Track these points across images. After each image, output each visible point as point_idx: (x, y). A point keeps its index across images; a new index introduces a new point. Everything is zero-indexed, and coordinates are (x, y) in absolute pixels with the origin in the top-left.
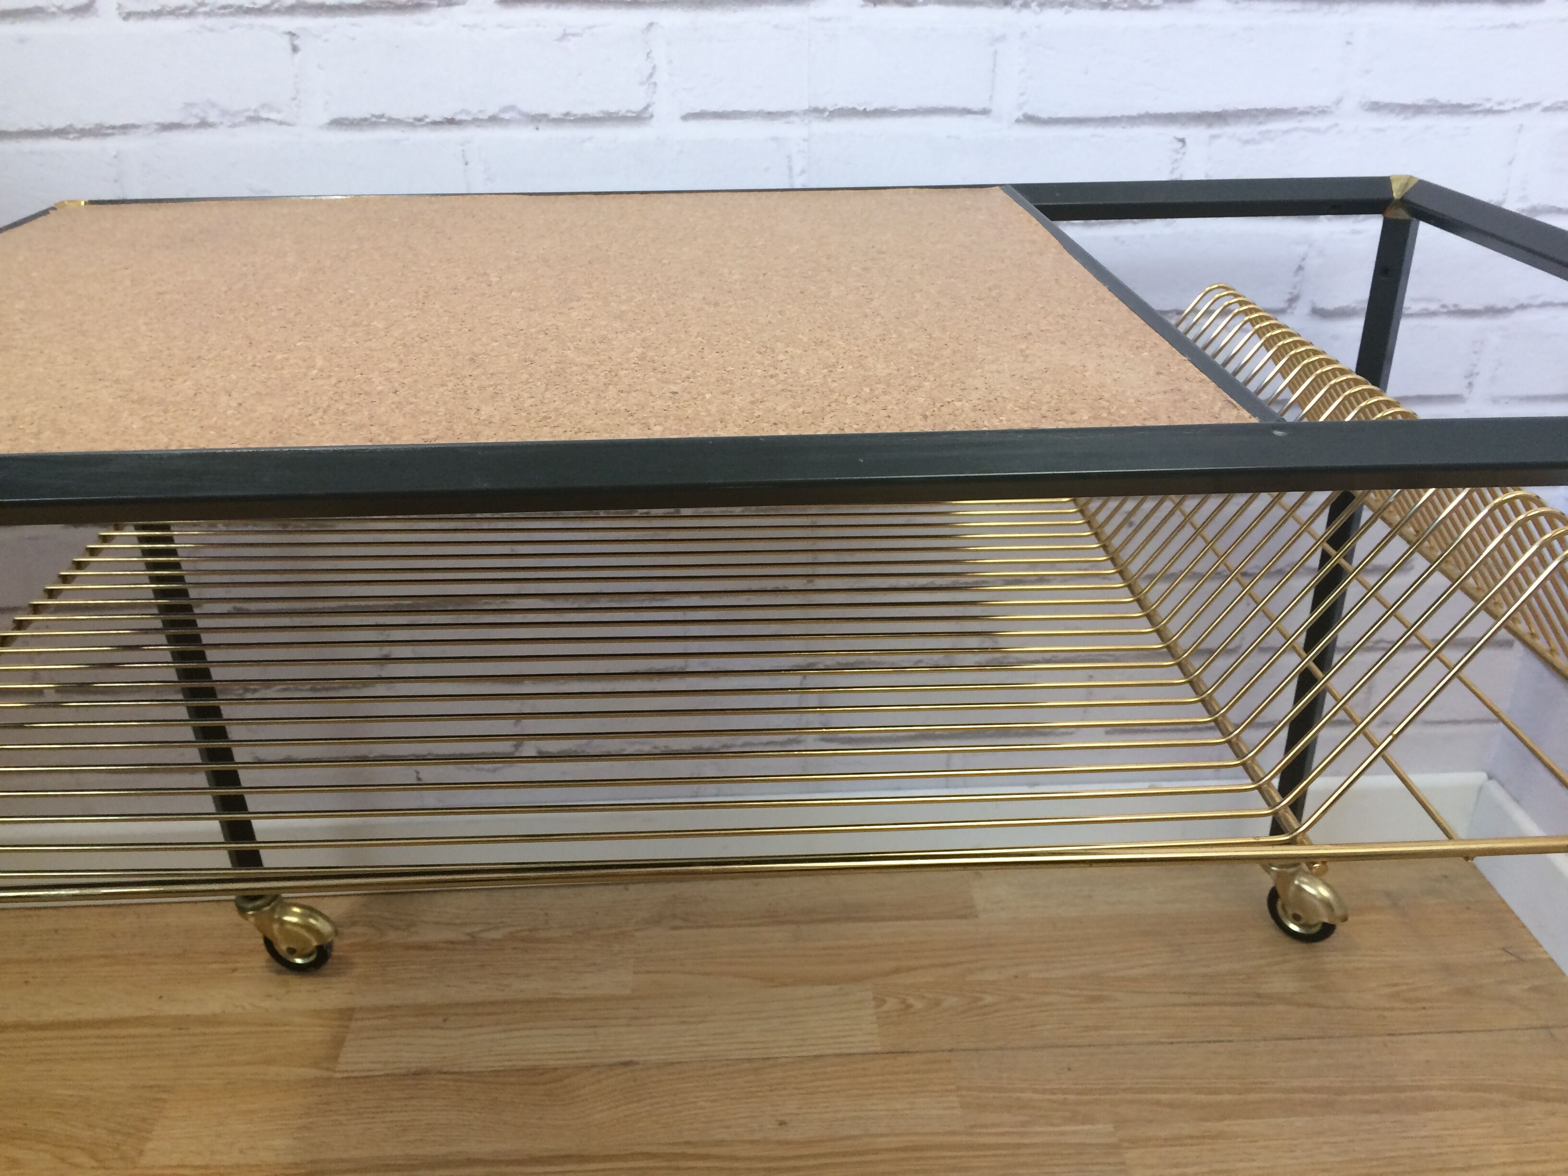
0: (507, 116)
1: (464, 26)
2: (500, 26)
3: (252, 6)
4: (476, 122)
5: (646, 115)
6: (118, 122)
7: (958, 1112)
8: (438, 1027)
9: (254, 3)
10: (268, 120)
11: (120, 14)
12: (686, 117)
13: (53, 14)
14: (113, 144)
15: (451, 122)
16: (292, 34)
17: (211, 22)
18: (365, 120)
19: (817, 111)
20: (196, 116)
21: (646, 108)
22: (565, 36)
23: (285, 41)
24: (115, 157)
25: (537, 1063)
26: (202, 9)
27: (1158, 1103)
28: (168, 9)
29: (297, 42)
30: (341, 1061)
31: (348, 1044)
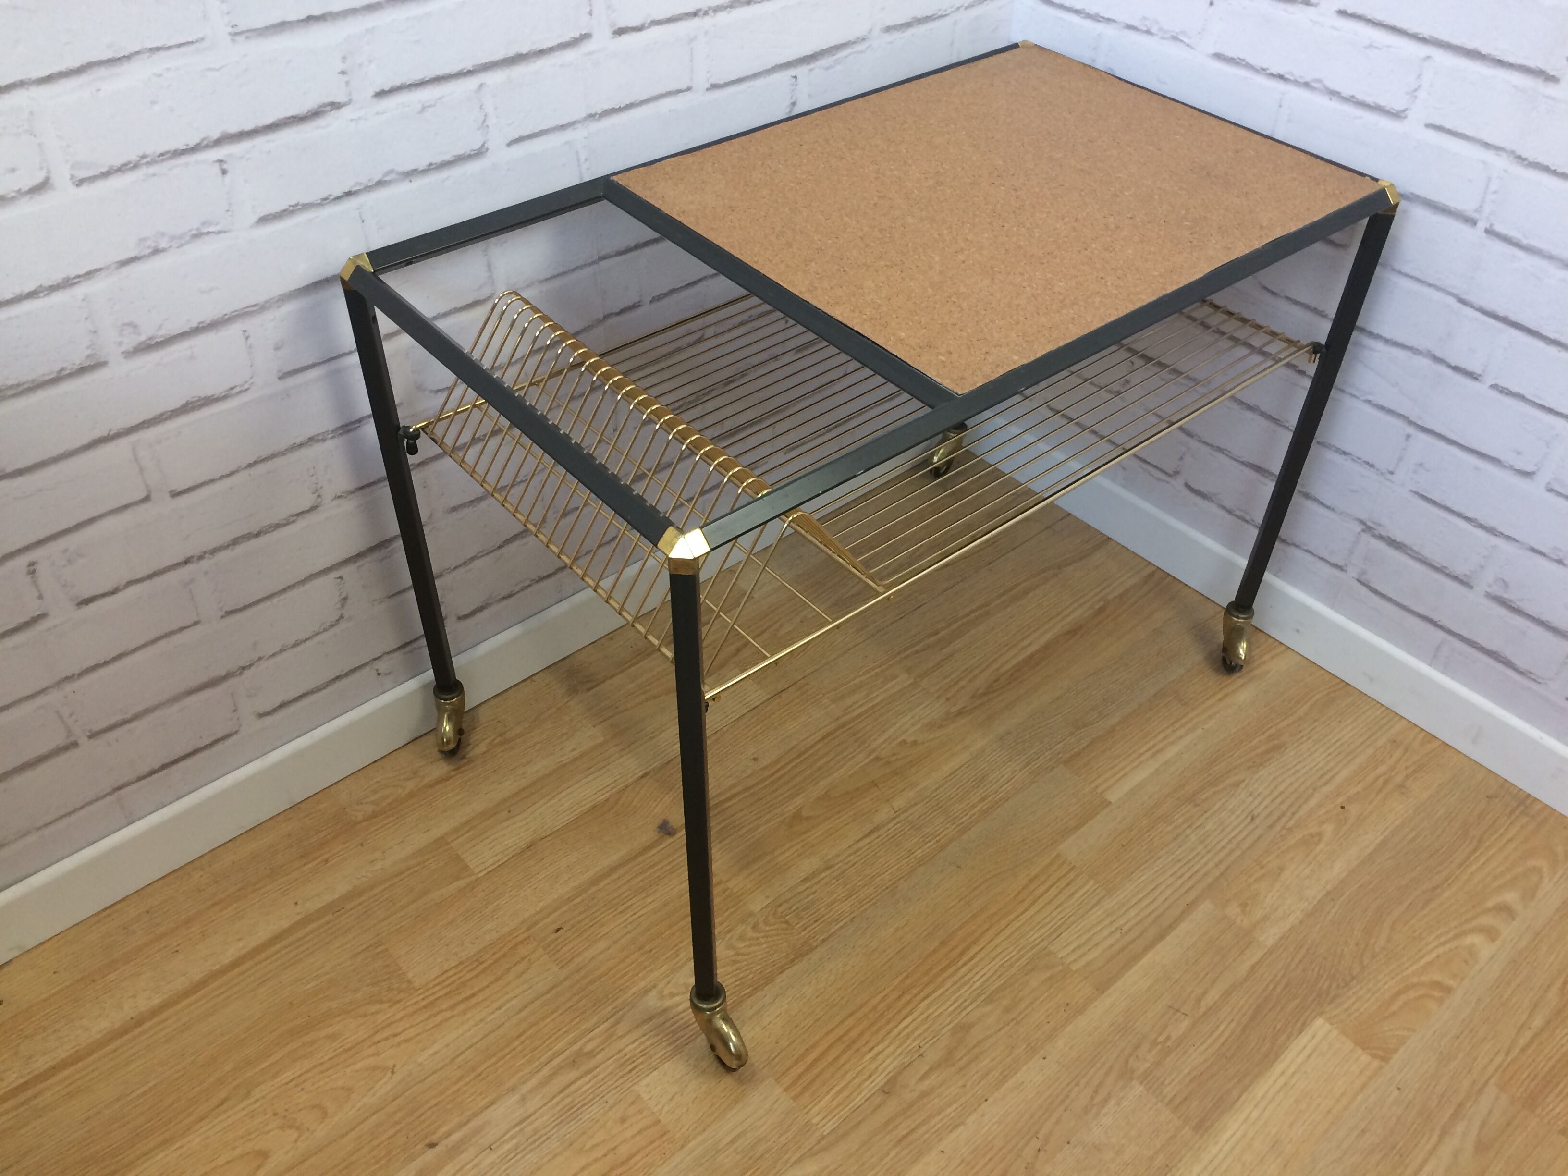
0: (387, 178)
1: (352, 120)
2: (377, 113)
3: (184, 148)
4: (368, 188)
5: (484, 150)
6: (81, 272)
7: (833, 706)
8: (508, 819)
9: (187, 145)
10: (209, 233)
11: (73, 183)
12: (509, 145)
13: (13, 198)
14: (80, 291)
15: (349, 194)
16: (220, 161)
17: (152, 169)
18: (285, 211)
19: (591, 116)
20: (149, 247)
21: (483, 145)
22: (424, 109)
23: (216, 169)
24: (83, 300)
25: (593, 803)
26: (145, 161)
28: (115, 168)
29: (225, 166)
30: (472, 867)
31: (463, 857)
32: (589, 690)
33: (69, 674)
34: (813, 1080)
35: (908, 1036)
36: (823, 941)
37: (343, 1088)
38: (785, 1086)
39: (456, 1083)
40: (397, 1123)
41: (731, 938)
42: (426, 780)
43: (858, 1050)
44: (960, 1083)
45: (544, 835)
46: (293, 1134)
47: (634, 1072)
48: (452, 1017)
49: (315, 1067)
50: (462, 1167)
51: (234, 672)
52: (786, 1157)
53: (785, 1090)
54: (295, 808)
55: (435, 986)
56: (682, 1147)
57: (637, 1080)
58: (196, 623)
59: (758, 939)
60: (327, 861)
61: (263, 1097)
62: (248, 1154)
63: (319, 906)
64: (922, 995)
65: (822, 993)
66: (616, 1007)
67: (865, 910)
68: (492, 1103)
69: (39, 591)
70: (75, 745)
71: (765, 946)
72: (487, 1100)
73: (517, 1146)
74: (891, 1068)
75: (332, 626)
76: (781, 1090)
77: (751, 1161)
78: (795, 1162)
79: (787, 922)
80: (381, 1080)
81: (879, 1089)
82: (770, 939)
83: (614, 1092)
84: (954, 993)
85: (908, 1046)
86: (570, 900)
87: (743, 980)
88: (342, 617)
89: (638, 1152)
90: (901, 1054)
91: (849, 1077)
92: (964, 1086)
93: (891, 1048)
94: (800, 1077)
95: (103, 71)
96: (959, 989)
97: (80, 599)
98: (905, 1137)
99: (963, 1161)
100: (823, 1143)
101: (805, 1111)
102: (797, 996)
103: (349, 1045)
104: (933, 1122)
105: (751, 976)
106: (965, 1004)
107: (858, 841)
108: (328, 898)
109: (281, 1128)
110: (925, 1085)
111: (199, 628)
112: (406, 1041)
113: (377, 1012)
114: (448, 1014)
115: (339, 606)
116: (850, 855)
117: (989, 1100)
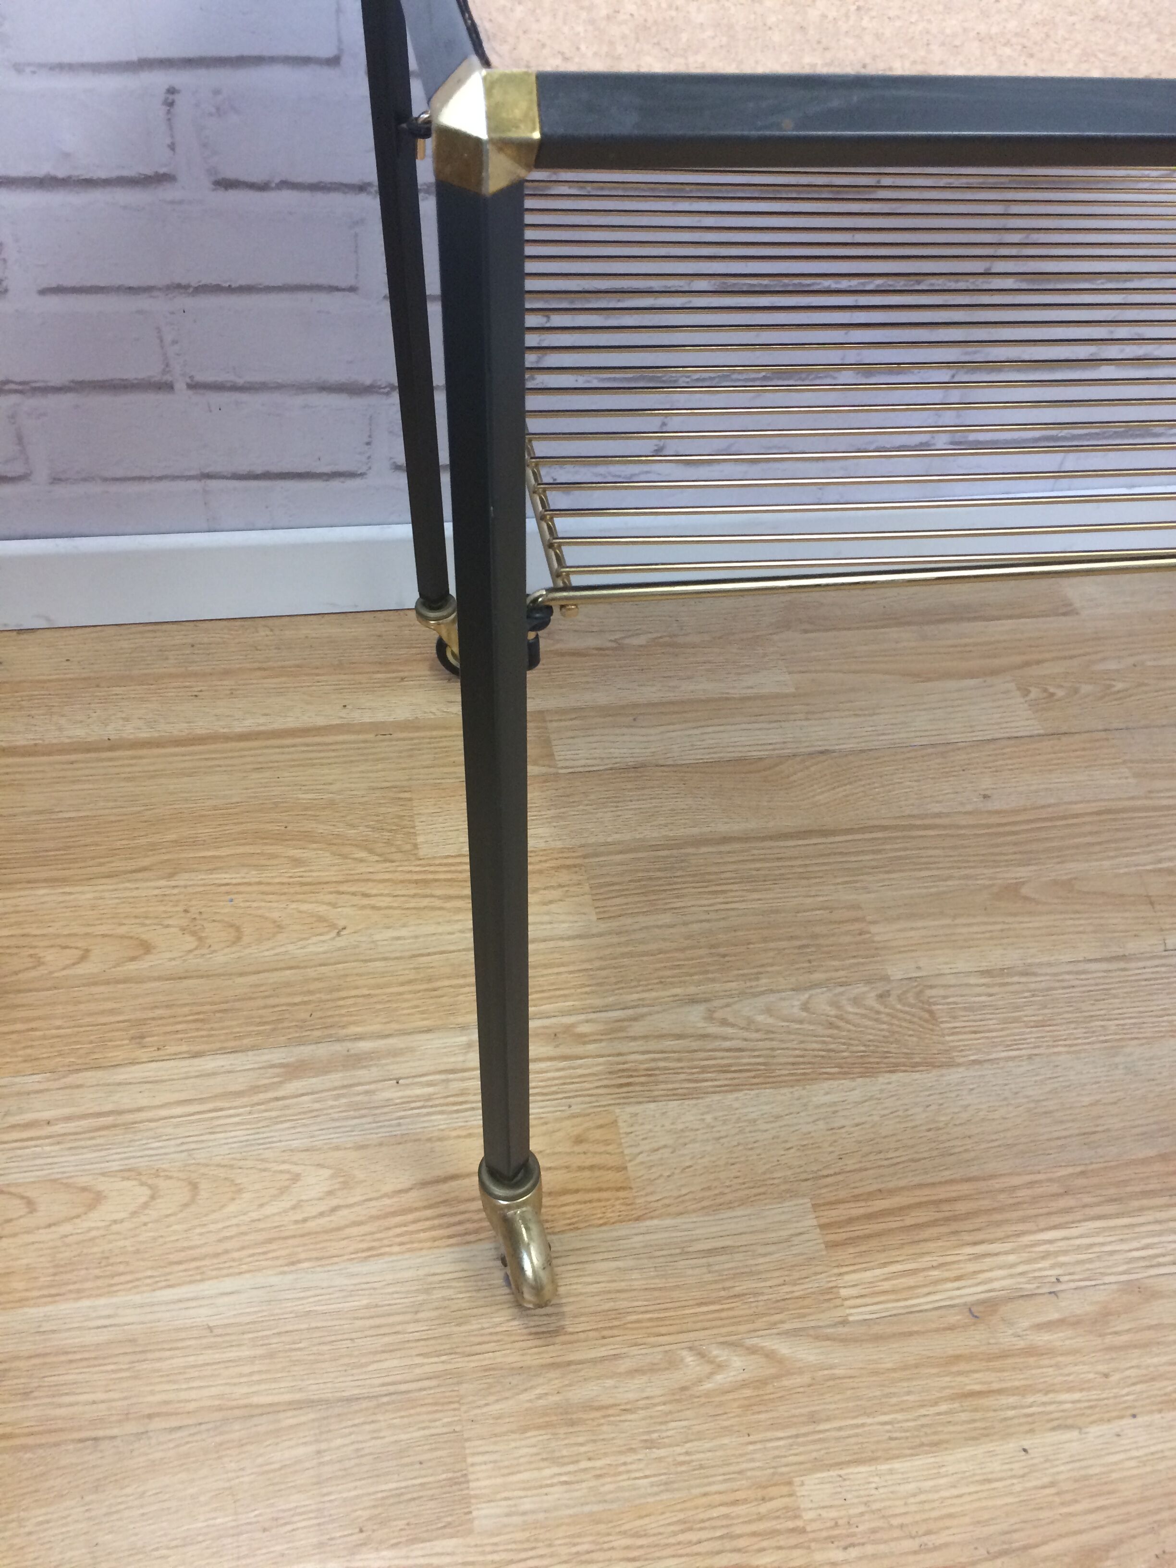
7: (1133, 781)
30: (557, 758)
31: (554, 743)
32: (806, 631)
33: (184, 282)
34: (869, 1237)
35: (1046, 1255)
36: (975, 1062)
37: (275, 922)
38: (824, 1221)
39: (402, 984)
40: (310, 992)
41: (841, 994)
42: (558, 646)
43: (955, 1233)
44: (1102, 1368)
45: (661, 762)
46: (190, 942)
47: (625, 1089)
48: (441, 908)
49: (260, 883)
50: (351, 1086)
51: (380, 388)
52: (777, 1317)
53: (822, 1227)
55: (440, 865)
56: (637, 1219)
57: (622, 1101)
58: (352, 289)
59: (878, 1012)
60: (403, 679)
61: (186, 887)
62: (131, 938)
63: (367, 720)
64: (1097, 1210)
65: (939, 1129)
66: (643, 999)
67: (1059, 1054)
68: (429, 1031)
69: (172, 136)
70: (168, 387)
71: (885, 1026)
72: (426, 1023)
73: (429, 1098)
74: (996, 1285)
76: (815, 1222)
77: (723, 1293)
78: (787, 1333)
79: (931, 1012)
80: (321, 934)
81: (965, 1304)
82: (895, 1022)
83: (587, 1099)
84: (1152, 1234)
85: (1040, 1269)
86: (655, 848)
87: (832, 1054)
89: (577, 1191)
90: (1022, 1274)
91: (926, 1262)
92: (1106, 1376)
93: (1012, 1258)
94: (850, 1221)
96: (1160, 1233)
97: (220, 177)
98: (973, 1394)
99: (1052, 1484)
100: (841, 1330)
101: (836, 1271)
102: (900, 1113)
103: (309, 880)
104: (1030, 1399)
105: (845, 1054)
106: (1161, 1260)
107: (1090, 961)
108: (381, 717)
109: (183, 930)
110: (1043, 1338)
111: (352, 298)
112: (374, 908)
113: (361, 860)
114: (438, 903)
116: (1069, 973)
117: (1139, 1419)
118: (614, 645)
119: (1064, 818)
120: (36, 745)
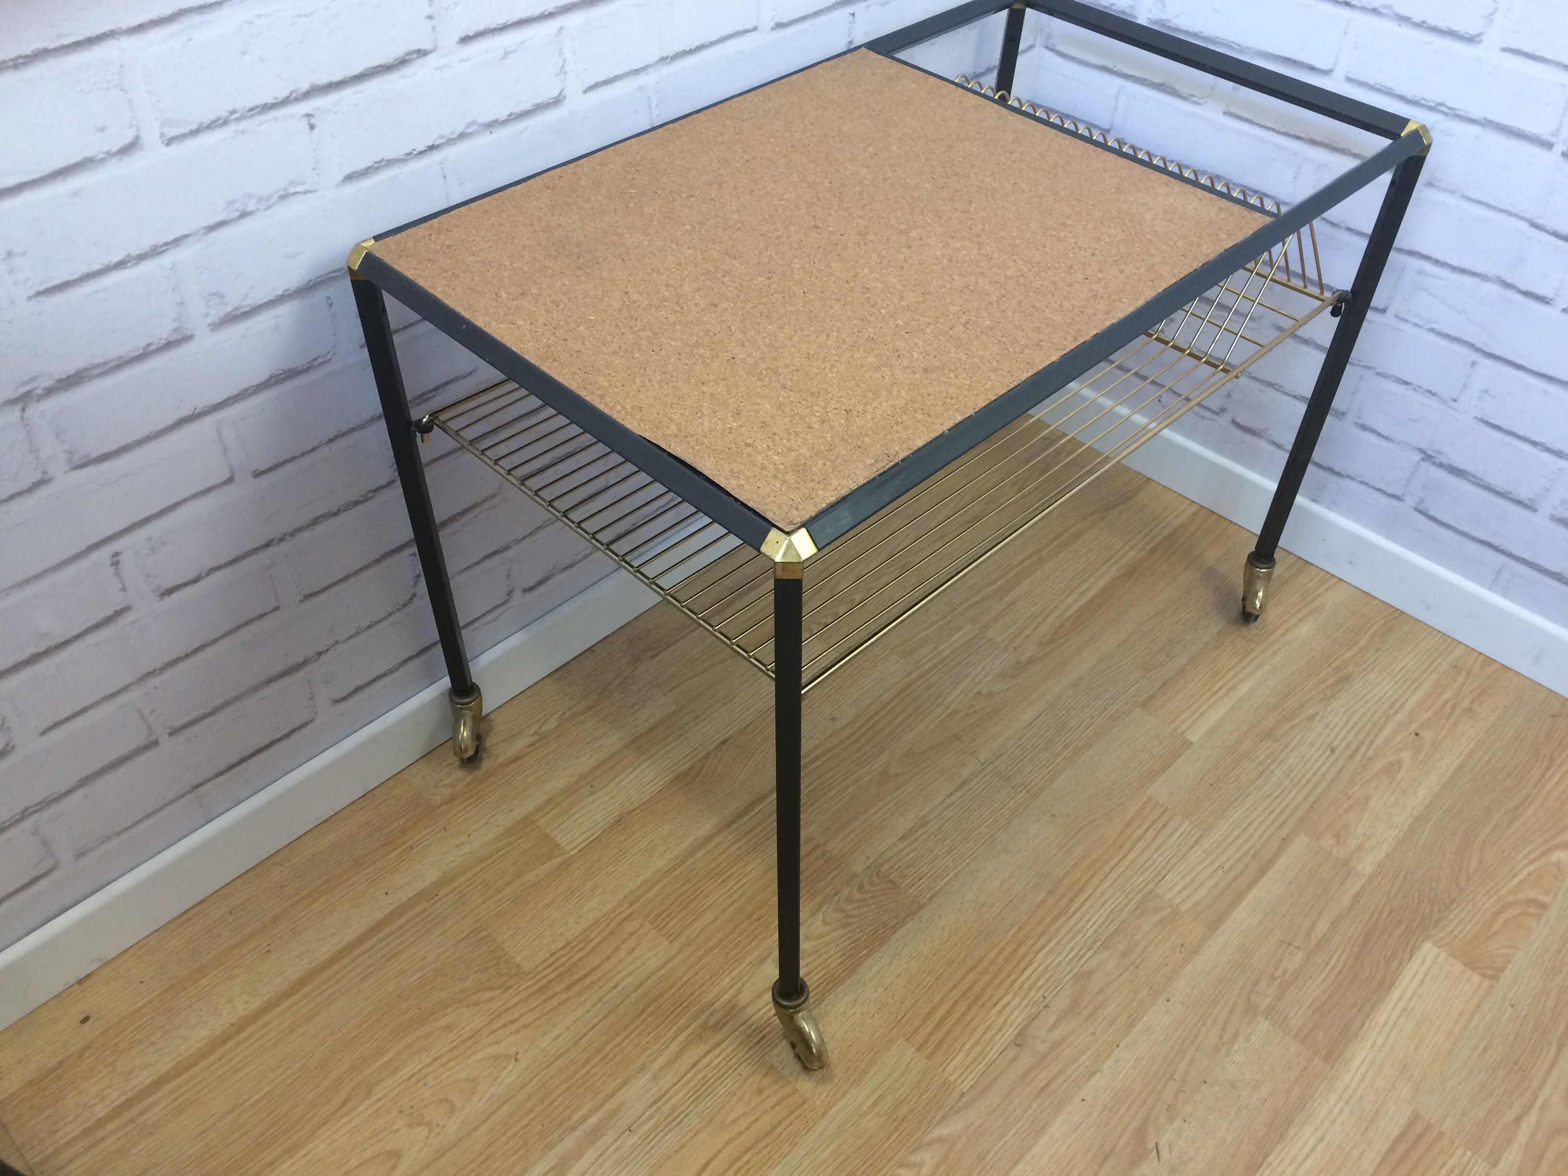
0: (469, 130)
1: (437, 69)
2: (462, 61)
3: (274, 101)
4: (450, 142)
5: (561, 98)
6: (170, 238)
8: (592, 794)
9: (276, 98)
10: (296, 193)
11: (163, 142)
12: (585, 92)
13: (102, 160)
14: (167, 259)
15: (432, 148)
16: (309, 116)
17: (243, 125)
18: (369, 168)
19: (664, 60)
20: (237, 210)
21: (561, 93)
22: (506, 54)
23: (304, 124)
24: (171, 269)
26: (234, 116)
27: (977, 602)
28: (205, 125)
29: (313, 121)
30: (563, 845)
31: (552, 835)
32: (653, 657)
33: (151, 669)
34: (945, 1037)
35: (1030, 988)
36: (931, 898)
37: (467, 1080)
38: (917, 1046)
39: (583, 1065)
40: (531, 1111)
41: (838, 901)
42: (500, 760)
43: (983, 1005)
44: (1090, 1031)
45: (632, 808)
46: (421, 1132)
47: (763, 1042)
48: (569, 999)
49: (435, 1060)
50: (604, 1152)
51: (310, 658)
52: (929, 1117)
53: (918, 1049)
54: (369, 796)
55: (545, 968)
56: (824, 1114)
57: (767, 1050)
58: (276, 609)
59: (865, 900)
60: (411, 848)
61: (386, 1095)
62: (378, 1155)
63: (410, 895)
64: (1039, 945)
65: (938, 951)
66: (734, 978)
67: (968, 864)
68: (624, 1085)
69: (122, 582)
70: (155, 743)
71: (874, 906)
72: (618, 1081)
73: (656, 1126)
74: (1019, 1020)
75: (405, 605)
76: (913, 1050)
77: (895, 1124)
78: (939, 1123)
79: (892, 882)
80: (505, 1068)
81: (1011, 1042)
82: (877, 900)
83: (746, 1063)
84: (1070, 941)
85: (1033, 997)
86: (668, 872)
87: (858, 943)
88: (414, 595)
89: (780, 1123)
90: (1026, 1006)
91: (979, 1032)
92: (1094, 1034)
93: (1017, 1001)
94: (930, 1035)
95: (195, 19)
96: (1073, 938)
97: (163, 590)
98: (1043, 1089)
99: (1105, 1108)
100: (964, 1100)
101: (941, 1069)
102: (914, 955)
103: (465, 1036)
104: (1069, 1072)
105: (864, 938)
106: (1082, 952)
107: (951, 794)
108: (419, 886)
109: (409, 1126)
110: (1056, 1035)
111: (277, 614)
112: (525, 1027)
113: (490, 1000)
114: (564, 996)
115: (412, 583)
116: (944, 810)
117: (1121, 1046)
118: (536, 737)
119: (883, 708)
120: (178, 1063)
